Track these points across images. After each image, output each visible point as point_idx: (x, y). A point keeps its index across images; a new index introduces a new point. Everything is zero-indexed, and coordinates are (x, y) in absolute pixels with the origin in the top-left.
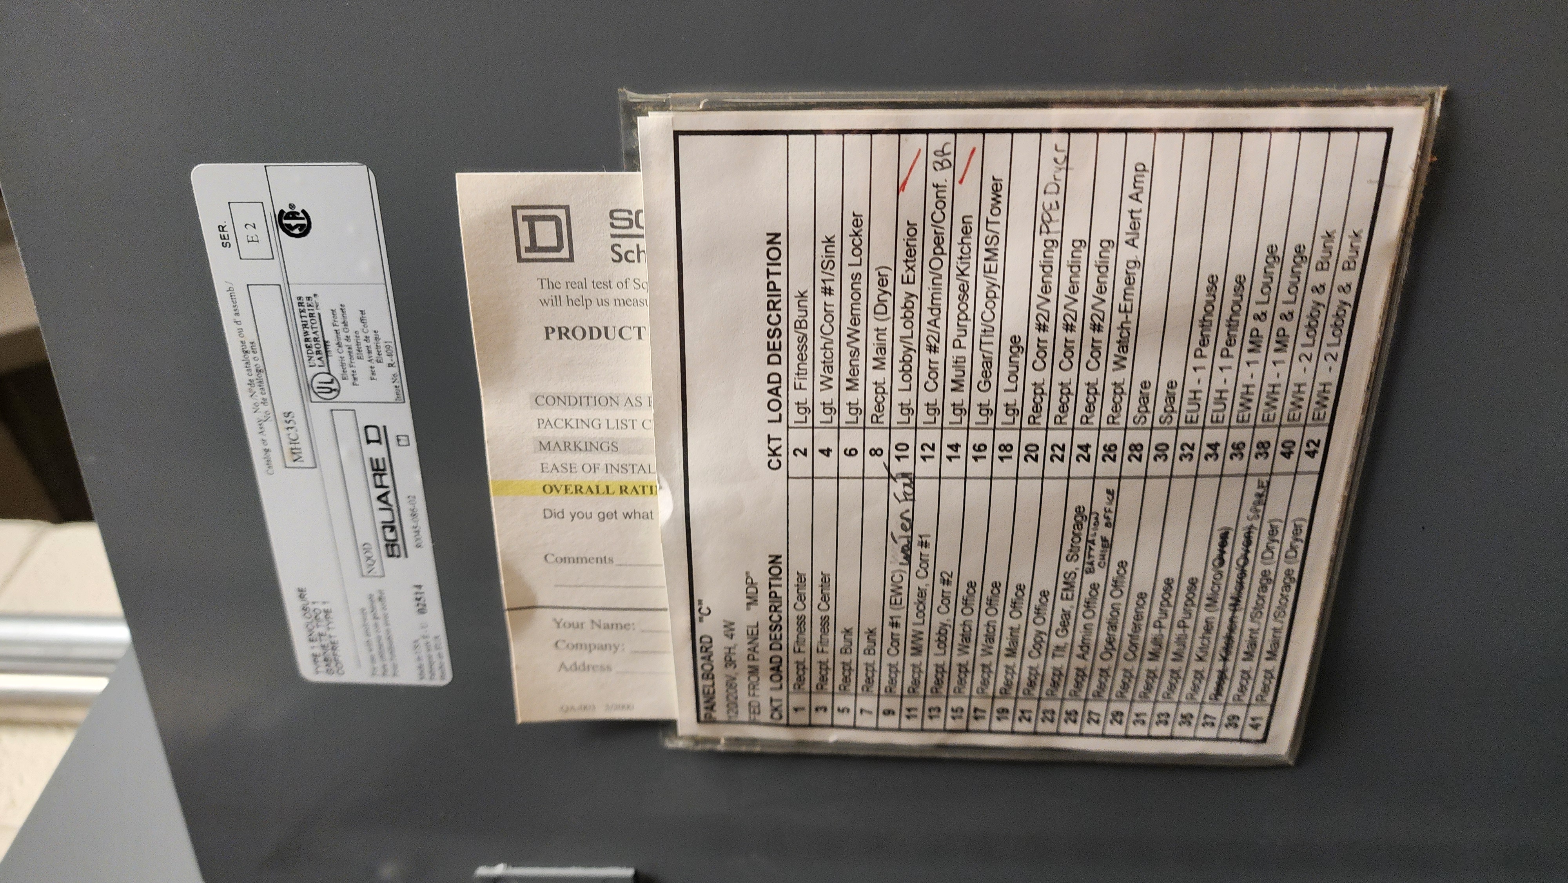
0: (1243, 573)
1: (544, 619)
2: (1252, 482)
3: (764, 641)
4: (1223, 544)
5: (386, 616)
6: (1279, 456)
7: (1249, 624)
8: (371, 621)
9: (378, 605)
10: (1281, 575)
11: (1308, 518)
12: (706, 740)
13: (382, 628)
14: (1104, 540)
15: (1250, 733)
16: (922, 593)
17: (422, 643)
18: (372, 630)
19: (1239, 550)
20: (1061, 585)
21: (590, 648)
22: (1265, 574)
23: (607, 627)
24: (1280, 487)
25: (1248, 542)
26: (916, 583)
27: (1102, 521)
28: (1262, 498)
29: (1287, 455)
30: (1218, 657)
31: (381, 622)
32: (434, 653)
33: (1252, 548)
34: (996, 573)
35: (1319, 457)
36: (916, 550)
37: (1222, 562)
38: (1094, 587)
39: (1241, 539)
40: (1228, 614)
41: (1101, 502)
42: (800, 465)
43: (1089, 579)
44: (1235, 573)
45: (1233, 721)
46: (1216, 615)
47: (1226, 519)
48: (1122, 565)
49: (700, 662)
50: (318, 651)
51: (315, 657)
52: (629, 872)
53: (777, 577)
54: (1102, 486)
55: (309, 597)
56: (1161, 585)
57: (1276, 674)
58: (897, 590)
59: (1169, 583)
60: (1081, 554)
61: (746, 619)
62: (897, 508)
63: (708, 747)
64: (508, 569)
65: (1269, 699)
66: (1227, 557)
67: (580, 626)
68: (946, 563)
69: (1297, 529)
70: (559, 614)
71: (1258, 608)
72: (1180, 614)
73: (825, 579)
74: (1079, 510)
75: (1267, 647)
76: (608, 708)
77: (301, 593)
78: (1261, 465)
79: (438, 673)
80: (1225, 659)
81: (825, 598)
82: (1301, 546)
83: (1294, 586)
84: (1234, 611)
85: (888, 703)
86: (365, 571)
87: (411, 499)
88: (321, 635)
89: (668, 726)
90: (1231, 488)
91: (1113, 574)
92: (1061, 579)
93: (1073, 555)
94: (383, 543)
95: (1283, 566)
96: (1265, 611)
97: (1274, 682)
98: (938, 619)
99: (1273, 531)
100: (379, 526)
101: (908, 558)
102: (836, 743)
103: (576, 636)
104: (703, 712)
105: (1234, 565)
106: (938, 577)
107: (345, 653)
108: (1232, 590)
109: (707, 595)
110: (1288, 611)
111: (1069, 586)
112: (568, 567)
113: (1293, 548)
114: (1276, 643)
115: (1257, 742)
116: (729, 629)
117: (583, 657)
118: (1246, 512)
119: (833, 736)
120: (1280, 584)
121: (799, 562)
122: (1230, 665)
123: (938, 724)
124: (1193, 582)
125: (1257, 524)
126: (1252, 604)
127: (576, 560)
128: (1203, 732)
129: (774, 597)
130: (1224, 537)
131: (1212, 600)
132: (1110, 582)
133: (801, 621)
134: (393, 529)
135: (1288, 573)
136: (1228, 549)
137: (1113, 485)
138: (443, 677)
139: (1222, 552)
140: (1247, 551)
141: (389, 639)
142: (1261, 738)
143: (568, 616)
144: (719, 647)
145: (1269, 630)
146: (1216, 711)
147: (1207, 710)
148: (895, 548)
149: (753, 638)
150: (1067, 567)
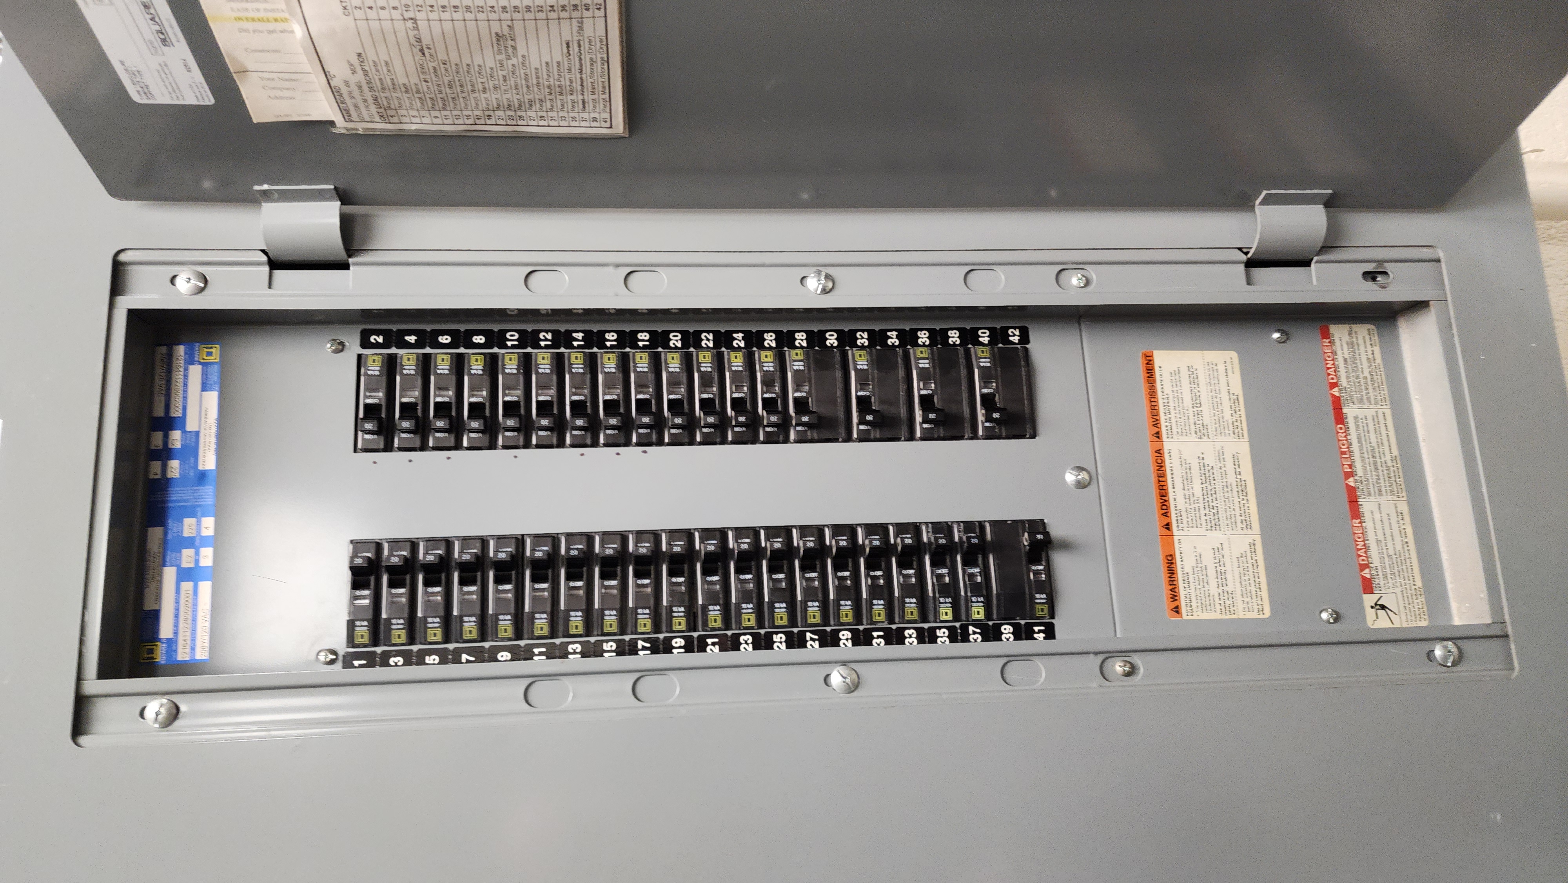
0: (581, 59)
1: (253, 77)
2: (574, 21)
3: (365, 88)
4: (568, 47)
5: (171, 73)
6: (584, 11)
7: (589, 80)
8: (163, 76)
9: (165, 67)
10: (599, 60)
11: (605, 35)
12: (352, 129)
13: (171, 79)
14: (512, 46)
15: (604, 124)
16: (434, 68)
17: (194, 85)
18: (165, 79)
19: (577, 49)
20: (498, 65)
21: (281, 89)
22: (591, 59)
23: (287, 80)
24: (588, 24)
25: (580, 46)
26: (430, 64)
27: (509, 39)
28: (581, 28)
29: (587, 10)
30: (579, 93)
31: (169, 76)
32: (201, 90)
33: (582, 48)
34: (466, 60)
35: (603, 10)
36: (426, 51)
37: (570, 55)
38: (513, 65)
39: (576, 45)
40: (578, 76)
41: (506, 31)
42: (359, 14)
43: (510, 62)
44: (577, 59)
45: (595, 120)
46: (573, 76)
47: (567, 36)
48: (523, 56)
49: (337, 98)
50: (140, 89)
51: (138, 92)
52: (332, 187)
53: (363, 62)
54: (505, 24)
55: (126, 64)
56: (544, 65)
57: (608, 101)
58: (422, 67)
59: (547, 63)
60: (503, 52)
61: (354, 79)
62: (412, 33)
63: (354, 132)
64: (228, 54)
65: (608, 110)
66: (571, 52)
67: (273, 79)
68: (442, 56)
69: (601, 40)
70: (260, 74)
71: (592, 73)
72: (556, 77)
73: (386, 63)
74: (497, 34)
75: (600, 89)
76: (299, 115)
77: (122, 63)
78: (576, 14)
79: (206, 99)
80: (583, 95)
81: (389, 71)
82: (605, 47)
83: (606, 65)
84: (581, 74)
85: (434, 113)
86: (153, 53)
87: (168, 20)
88: (138, 82)
89: (332, 123)
90: (565, 24)
91: (520, 60)
92: (497, 62)
93: (500, 52)
94: (159, 40)
95: (599, 56)
96: (596, 73)
97: (608, 104)
98: (446, 79)
99: (590, 42)
100: (155, 32)
101: (423, 54)
102: (415, 130)
103: (273, 84)
104: (346, 117)
105: (576, 56)
106: (440, 62)
107: (153, 89)
108: (577, 65)
109: (332, 68)
110: (607, 73)
111: (502, 65)
112: (258, 55)
113: (601, 48)
114: (604, 87)
115: (608, 128)
116: (347, 84)
117: (279, 93)
118: (575, 34)
119: (414, 127)
120: (599, 63)
121: (371, 55)
122: (586, 96)
123: (461, 121)
124: (558, 63)
125: (581, 38)
126: (589, 71)
127: (262, 51)
128: (583, 124)
129: (364, 70)
130: (568, 44)
131: (570, 70)
132: (520, 64)
133: (380, 79)
134: (162, 33)
135: (602, 58)
136: (571, 49)
137: (510, 23)
138: (209, 101)
139: (568, 51)
140: (580, 50)
141: (176, 83)
142: (609, 126)
143: (265, 75)
144: (344, 90)
145: (599, 82)
146: (586, 115)
147: (582, 115)
148: (416, 50)
149: (360, 87)
150: (498, 57)
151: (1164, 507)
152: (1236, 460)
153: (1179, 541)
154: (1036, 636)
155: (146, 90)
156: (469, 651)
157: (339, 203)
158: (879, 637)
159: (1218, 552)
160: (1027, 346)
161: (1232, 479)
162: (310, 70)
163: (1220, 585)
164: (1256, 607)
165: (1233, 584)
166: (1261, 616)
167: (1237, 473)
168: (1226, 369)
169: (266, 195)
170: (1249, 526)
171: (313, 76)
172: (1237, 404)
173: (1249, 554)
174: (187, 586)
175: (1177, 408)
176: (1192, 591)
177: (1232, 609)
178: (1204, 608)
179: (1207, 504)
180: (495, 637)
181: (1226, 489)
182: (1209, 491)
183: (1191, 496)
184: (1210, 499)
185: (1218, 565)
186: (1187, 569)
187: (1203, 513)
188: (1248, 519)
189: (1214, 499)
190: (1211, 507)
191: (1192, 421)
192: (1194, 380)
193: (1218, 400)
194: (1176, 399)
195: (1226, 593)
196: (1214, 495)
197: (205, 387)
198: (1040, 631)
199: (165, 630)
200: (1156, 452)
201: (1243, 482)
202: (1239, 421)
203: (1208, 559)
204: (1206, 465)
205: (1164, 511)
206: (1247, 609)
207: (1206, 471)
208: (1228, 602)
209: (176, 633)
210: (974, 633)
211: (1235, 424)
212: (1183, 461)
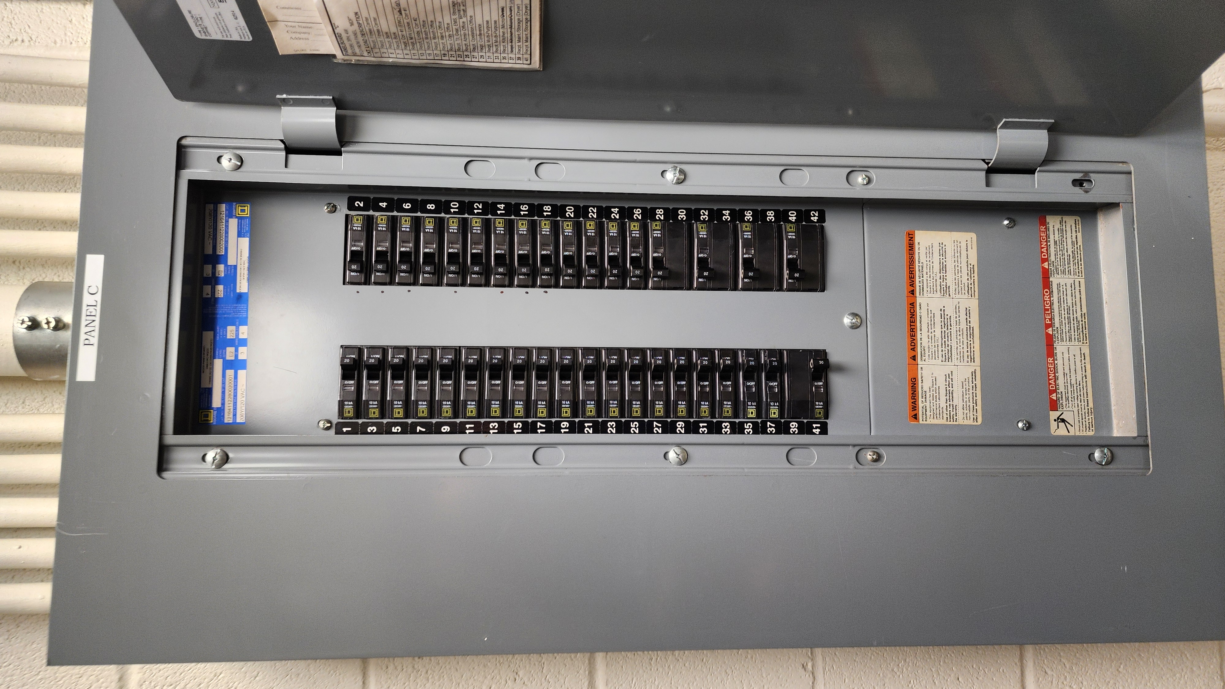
0: (511, 19)
1: (281, 25)
3: (359, 35)
4: (503, 11)
5: (223, 20)
7: (517, 33)
8: (218, 21)
9: (219, 16)
10: (524, 20)
11: (529, 4)
12: (347, 60)
13: (223, 24)
14: (463, 10)
15: (525, 62)
16: (408, 23)
17: (239, 28)
18: (219, 24)
19: (509, 13)
20: (453, 22)
21: (300, 33)
22: (519, 19)
23: (304, 27)
25: (511, 10)
26: (405, 21)
27: (462, 5)
30: (509, 42)
31: (222, 21)
32: (244, 31)
33: (513, 12)
34: (431, 18)
36: (403, 12)
37: (504, 16)
38: (463, 22)
39: (508, 10)
40: (509, 30)
43: (461, 21)
44: (509, 19)
45: (519, 58)
46: (505, 30)
47: (502, 4)
48: (471, 17)
49: (339, 40)
50: (200, 29)
51: (200, 31)
52: (331, 97)
53: (358, 18)
55: (193, 13)
56: (485, 23)
57: (529, 46)
58: (399, 22)
59: (487, 22)
60: (457, 14)
61: (351, 29)
62: (394, 1)
63: (349, 62)
64: (264, 10)
65: (529, 52)
66: (505, 14)
67: (294, 26)
68: (414, 15)
69: (526, 7)
70: (286, 23)
71: (519, 29)
72: (493, 30)
73: (375, 19)
74: (453, 2)
75: (524, 39)
76: (311, 50)
77: (190, 12)
79: (247, 37)
80: (511, 42)
81: (376, 24)
82: (529, 12)
83: (529, 23)
84: (511, 29)
85: (406, 52)
86: (212, 6)
88: (200, 25)
89: (334, 56)
91: (469, 19)
92: (452, 21)
93: (454, 13)
95: (524, 17)
96: (521, 29)
97: (529, 49)
98: (415, 30)
99: (518, 8)
101: (401, 14)
102: (392, 62)
103: (294, 30)
104: (344, 53)
105: (508, 17)
106: (412, 19)
107: (210, 29)
108: (509, 23)
109: (337, 22)
110: (529, 28)
111: (455, 22)
112: (285, 10)
113: (526, 12)
114: (527, 38)
115: (528, 64)
116: (346, 31)
117: (298, 36)
118: (508, 2)
119: (391, 60)
120: (524, 22)
121: (364, 14)
122: (513, 44)
123: (424, 57)
124: (495, 22)
125: (513, 5)
126: (516, 27)
127: (288, 8)
128: (510, 61)
129: (359, 24)
130: (503, 9)
131: (503, 27)
132: (468, 21)
133: (370, 29)
135: (526, 19)
136: (505, 12)
138: (249, 38)
139: (503, 14)
140: (511, 13)
141: (226, 26)
142: (529, 63)
143: (289, 24)
144: (344, 36)
145: (524, 34)
146: (513, 56)
147: (510, 55)
148: (396, 12)
149: (355, 34)
150: (453, 17)
151: (912, 344)
152: (968, 312)
153: (922, 368)
154: (814, 430)
155: (205, 30)
156: (422, 425)
157: (335, 108)
158: (703, 427)
159: (949, 377)
160: (823, 224)
161: (963, 325)
162: (321, 22)
163: (948, 400)
164: (972, 417)
165: (958, 401)
166: (975, 423)
167: (968, 322)
168: (967, 246)
169: (285, 102)
170: (973, 360)
171: (322, 25)
172: (972, 272)
173: (971, 380)
174: (230, 373)
175: (929, 273)
176: (928, 404)
177: (955, 417)
178: (935, 416)
179: (944, 344)
180: (440, 415)
181: (958, 333)
182: (946, 333)
183: (933, 337)
184: (946, 340)
185: (948, 386)
186: (926, 388)
187: (940, 349)
188: (972, 354)
189: (949, 340)
190: (947, 345)
191: (938, 284)
192: (943, 253)
193: (959, 268)
194: (928, 267)
195: (951, 406)
196: (949, 337)
197: (240, 235)
198: (817, 428)
199: (216, 402)
200: (910, 304)
201: (971, 329)
202: (973, 284)
203: (941, 383)
204: (946, 315)
205: (913, 347)
206: (965, 418)
207: (946, 319)
208: (953, 413)
209: (223, 404)
210: (771, 427)
211: (970, 286)
212: (929, 311)
